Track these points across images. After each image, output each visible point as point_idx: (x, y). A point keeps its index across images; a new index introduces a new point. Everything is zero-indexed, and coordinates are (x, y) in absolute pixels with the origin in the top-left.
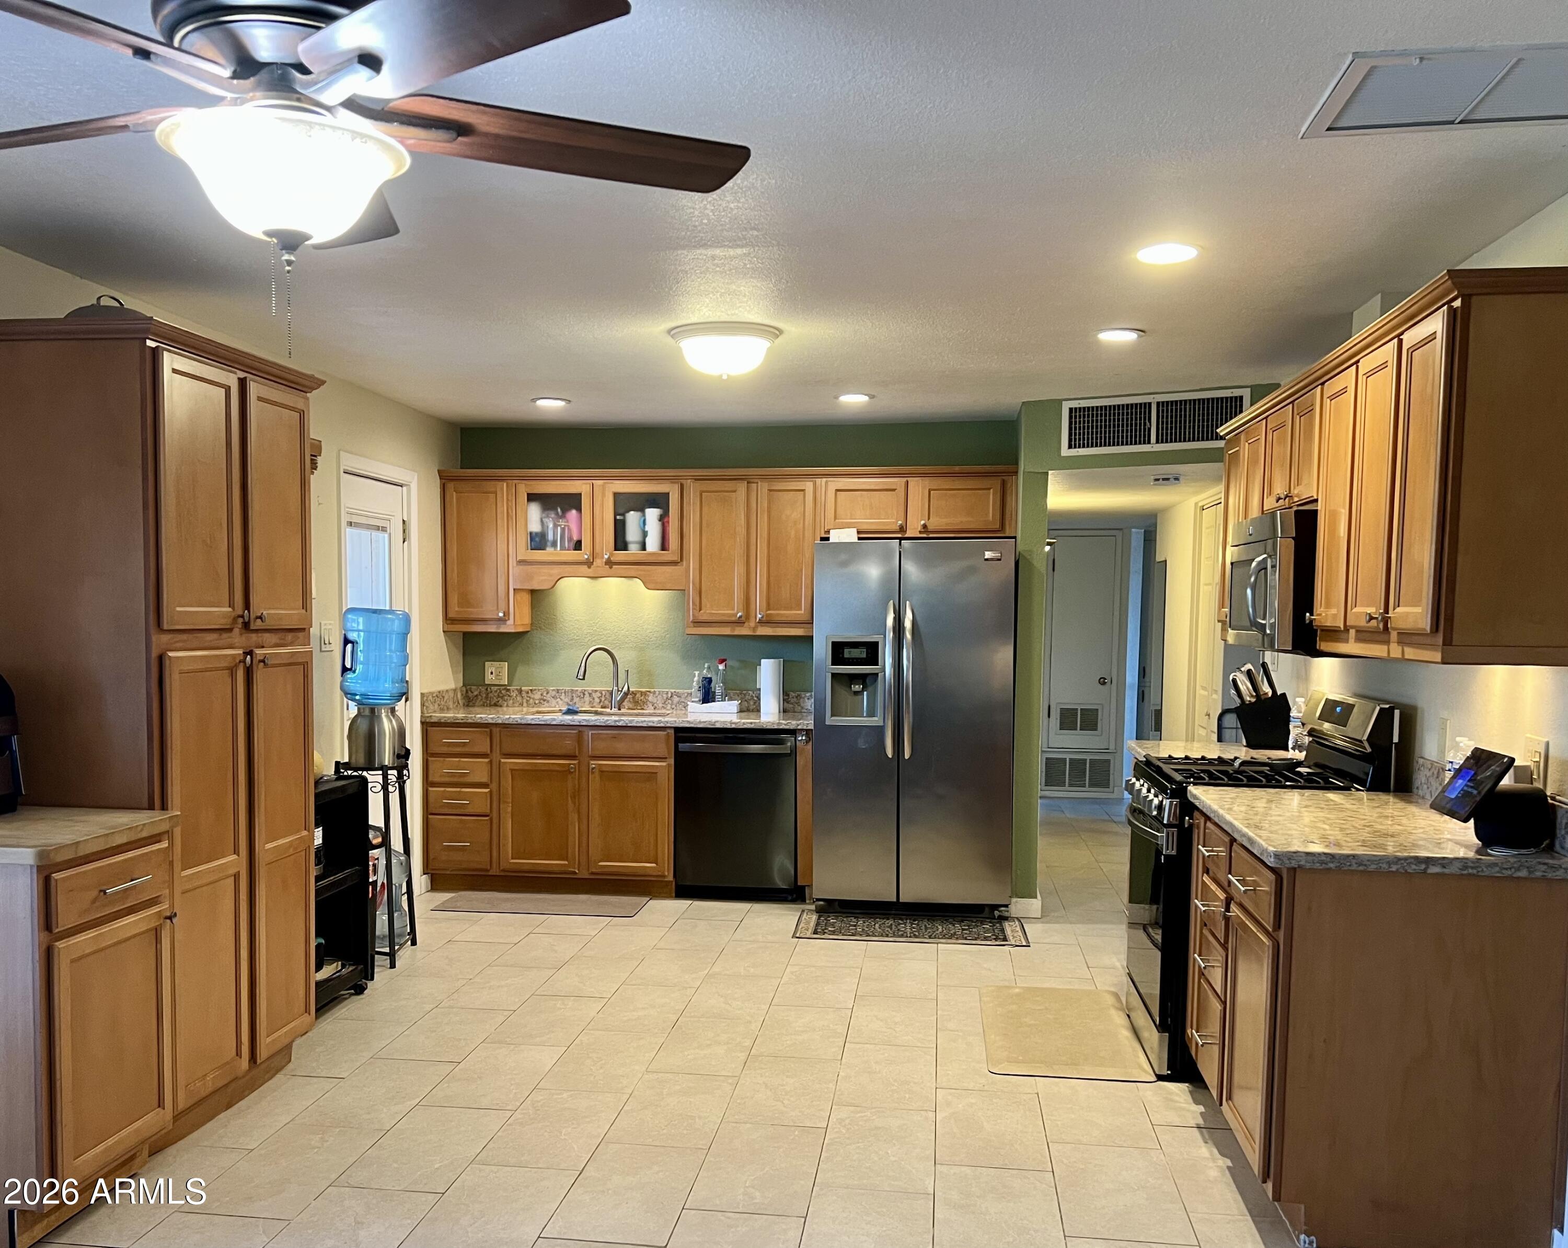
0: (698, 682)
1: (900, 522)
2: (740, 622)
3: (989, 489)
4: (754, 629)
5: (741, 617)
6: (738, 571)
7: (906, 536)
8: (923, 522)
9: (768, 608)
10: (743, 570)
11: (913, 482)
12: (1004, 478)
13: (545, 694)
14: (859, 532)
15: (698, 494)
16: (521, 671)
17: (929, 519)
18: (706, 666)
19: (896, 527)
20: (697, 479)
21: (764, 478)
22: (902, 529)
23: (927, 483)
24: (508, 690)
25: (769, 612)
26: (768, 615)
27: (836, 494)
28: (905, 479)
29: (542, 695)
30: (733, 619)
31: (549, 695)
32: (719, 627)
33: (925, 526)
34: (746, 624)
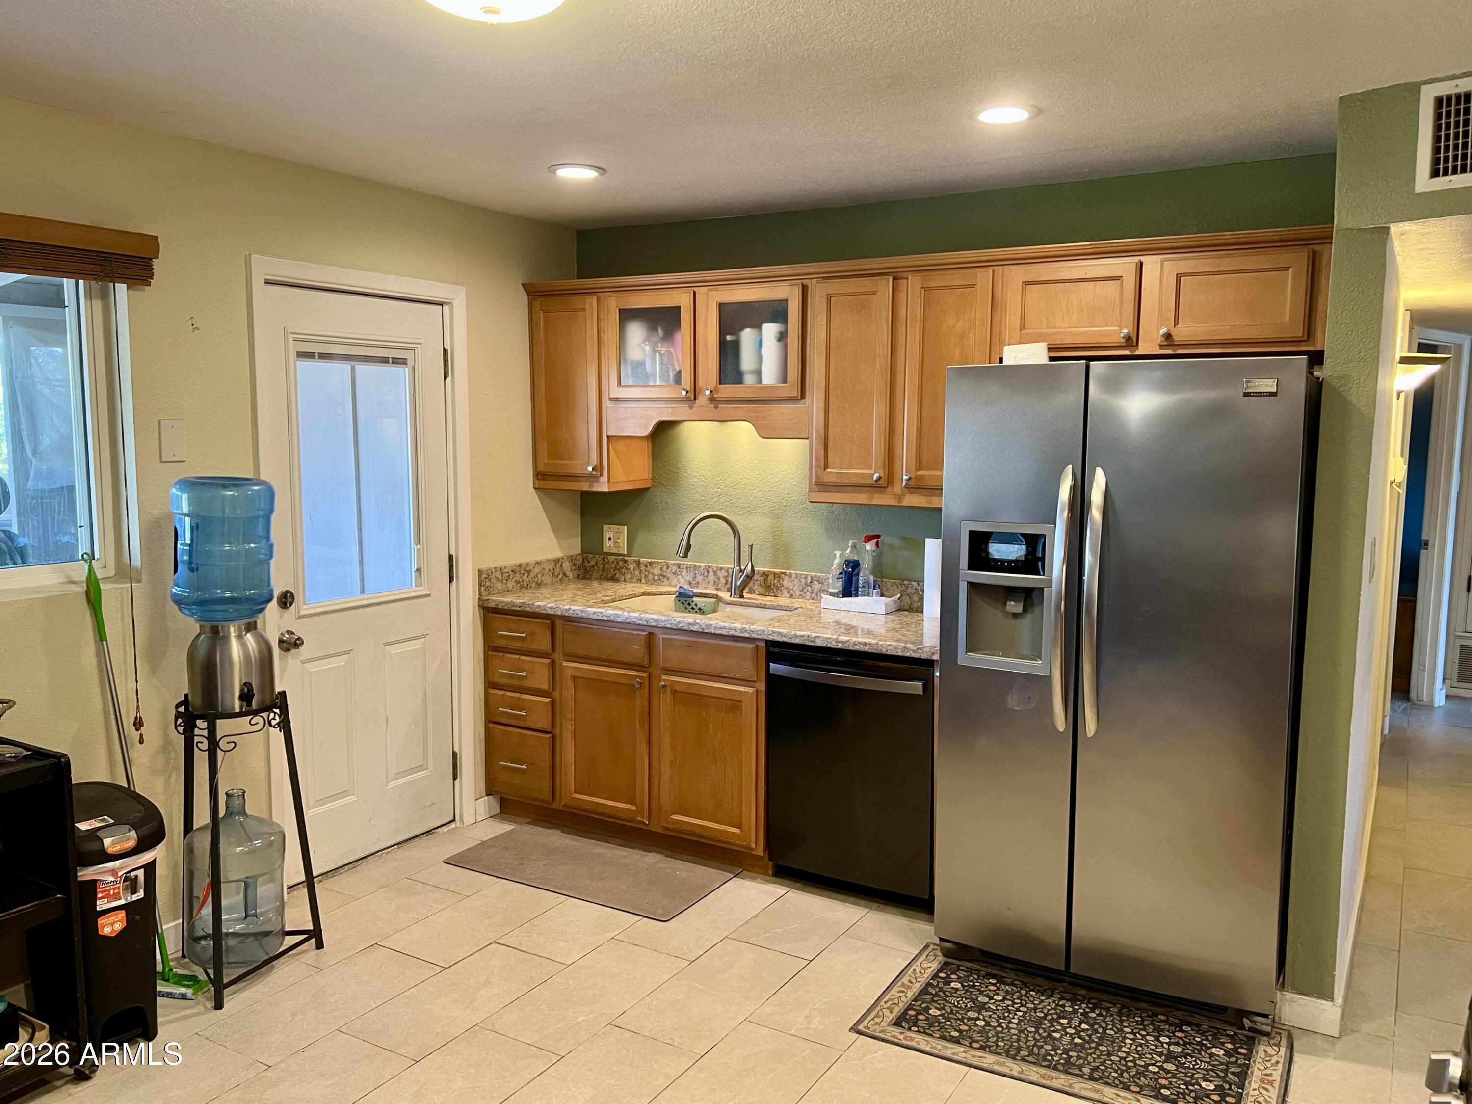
0: (839, 564)
1: (1125, 331)
2: (878, 487)
3: (1287, 269)
4: (900, 497)
5: (880, 478)
6: (878, 410)
7: (1137, 353)
8: (1163, 331)
9: (919, 467)
10: (884, 410)
11: (1151, 263)
12: (1316, 248)
13: (664, 569)
14: (1050, 349)
15: (825, 299)
16: (642, 538)
17: (1176, 323)
18: (850, 544)
19: (1119, 339)
20: (827, 277)
21: (919, 270)
22: (1131, 341)
23: (1174, 264)
24: (626, 561)
25: (920, 473)
26: (918, 478)
27: (1024, 291)
28: (1136, 259)
29: (661, 569)
30: (870, 482)
31: (668, 571)
32: (853, 492)
33: (1168, 336)
34: (889, 489)
